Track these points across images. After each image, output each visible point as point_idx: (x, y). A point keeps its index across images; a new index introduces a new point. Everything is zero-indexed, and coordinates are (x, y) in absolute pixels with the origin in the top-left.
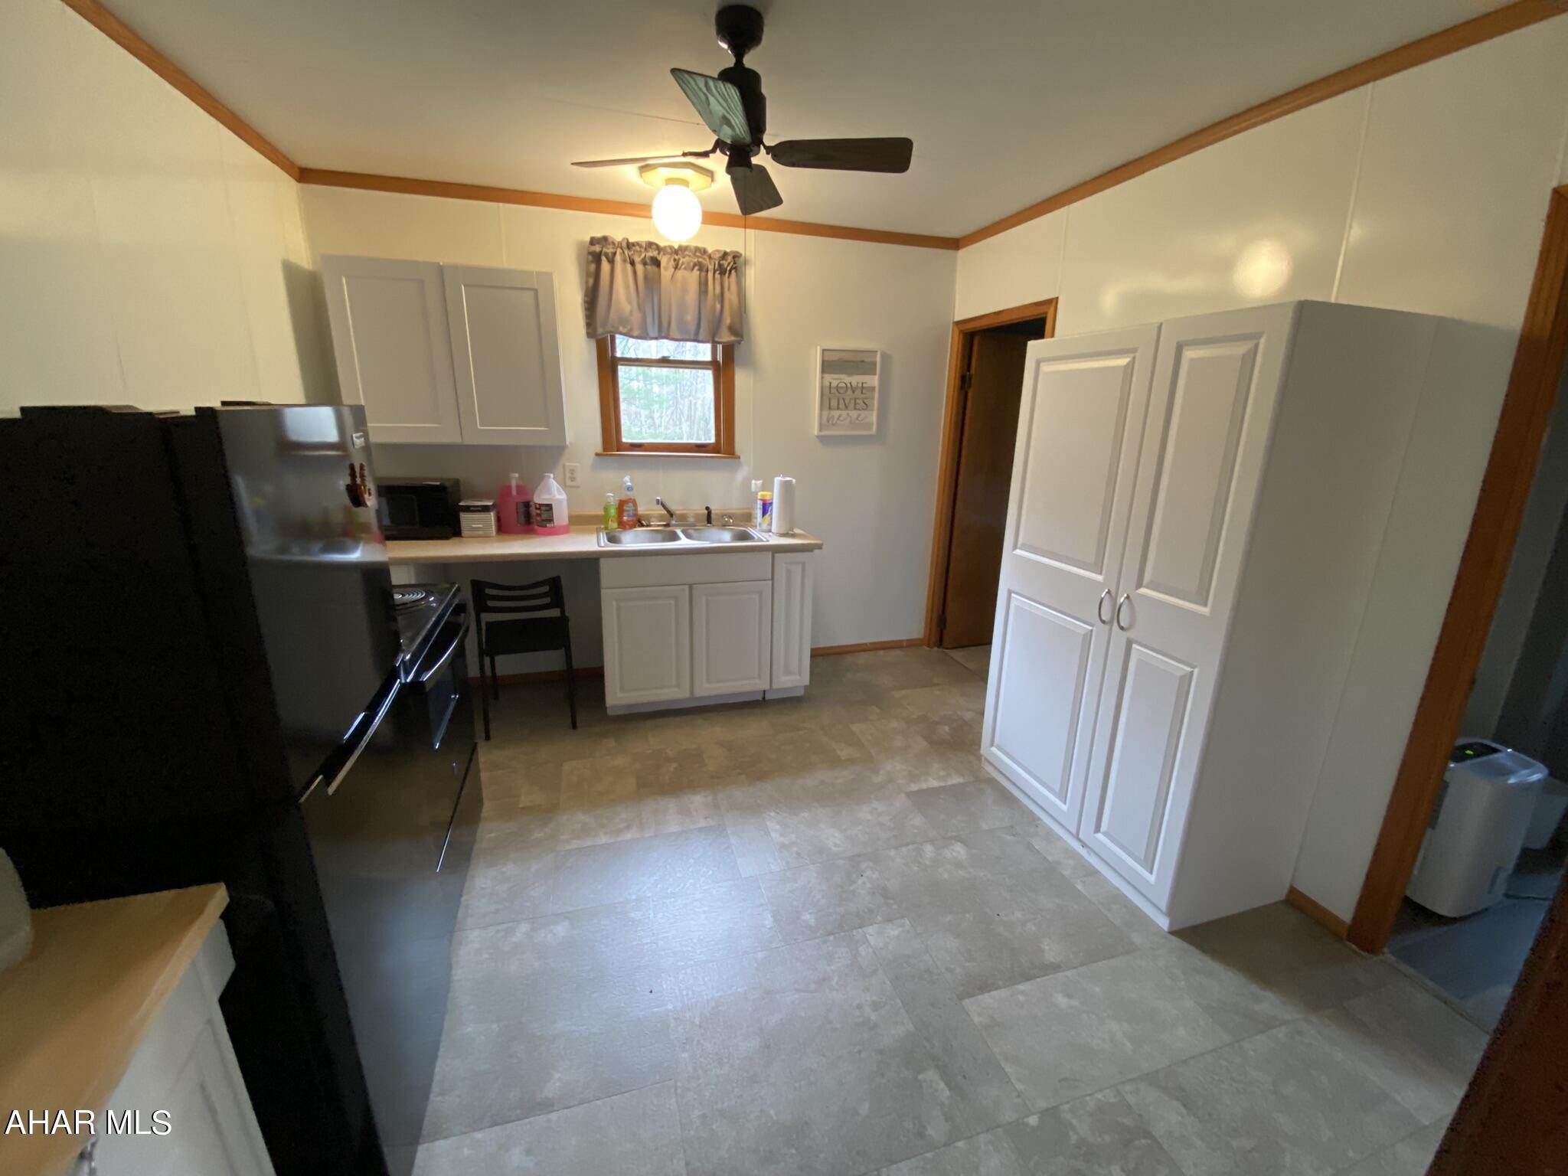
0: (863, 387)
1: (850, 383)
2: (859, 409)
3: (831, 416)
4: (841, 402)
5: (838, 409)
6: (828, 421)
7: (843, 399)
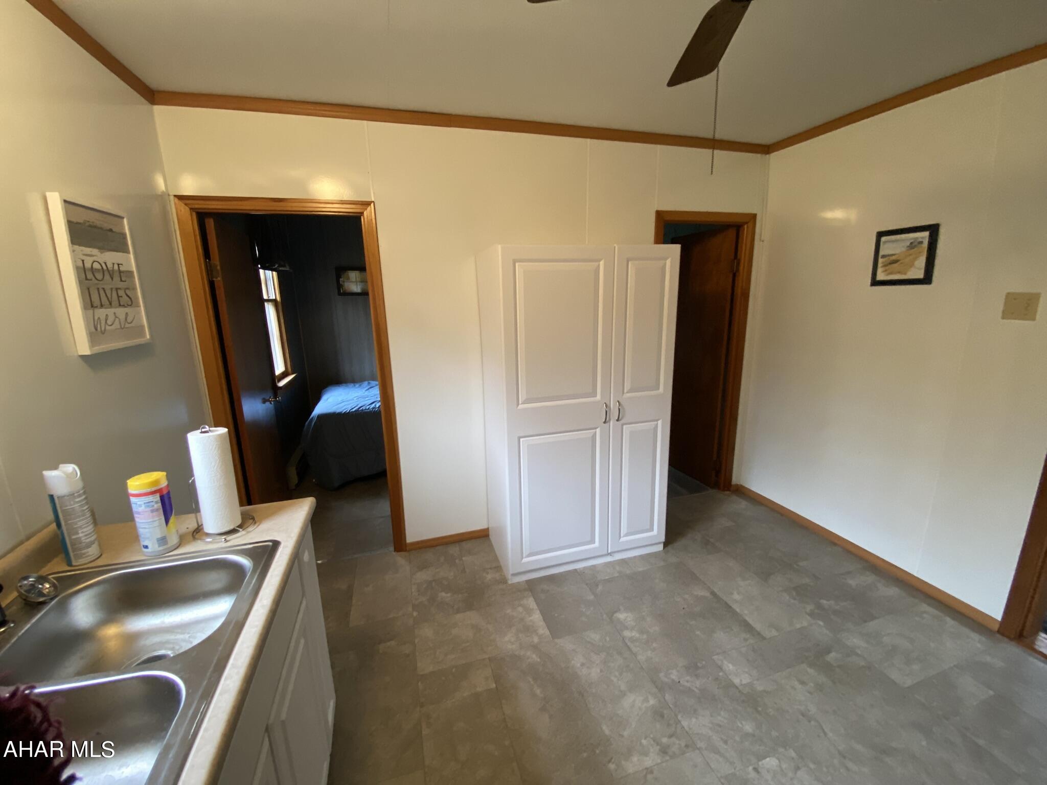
0: (120, 272)
1: (105, 263)
2: (124, 306)
3: (96, 318)
4: (102, 292)
5: (102, 306)
6: (96, 329)
7: (103, 289)
